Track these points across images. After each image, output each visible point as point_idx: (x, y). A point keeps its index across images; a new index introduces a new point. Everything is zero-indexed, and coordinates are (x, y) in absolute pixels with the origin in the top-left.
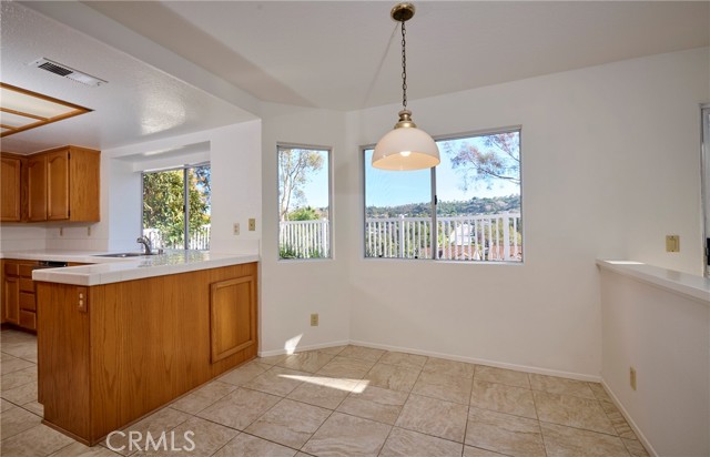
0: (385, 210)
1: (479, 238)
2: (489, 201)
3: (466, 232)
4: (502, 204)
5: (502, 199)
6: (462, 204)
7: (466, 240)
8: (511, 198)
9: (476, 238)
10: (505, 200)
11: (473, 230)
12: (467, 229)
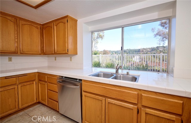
0: (114, 51)
1: (142, 60)
2: (144, 49)
3: (138, 58)
4: (149, 50)
5: (149, 48)
6: (136, 50)
7: (138, 60)
8: (151, 48)
9: (141, 60)
10: (150, 49)
11: (140, 57)
12: (138, 57)
